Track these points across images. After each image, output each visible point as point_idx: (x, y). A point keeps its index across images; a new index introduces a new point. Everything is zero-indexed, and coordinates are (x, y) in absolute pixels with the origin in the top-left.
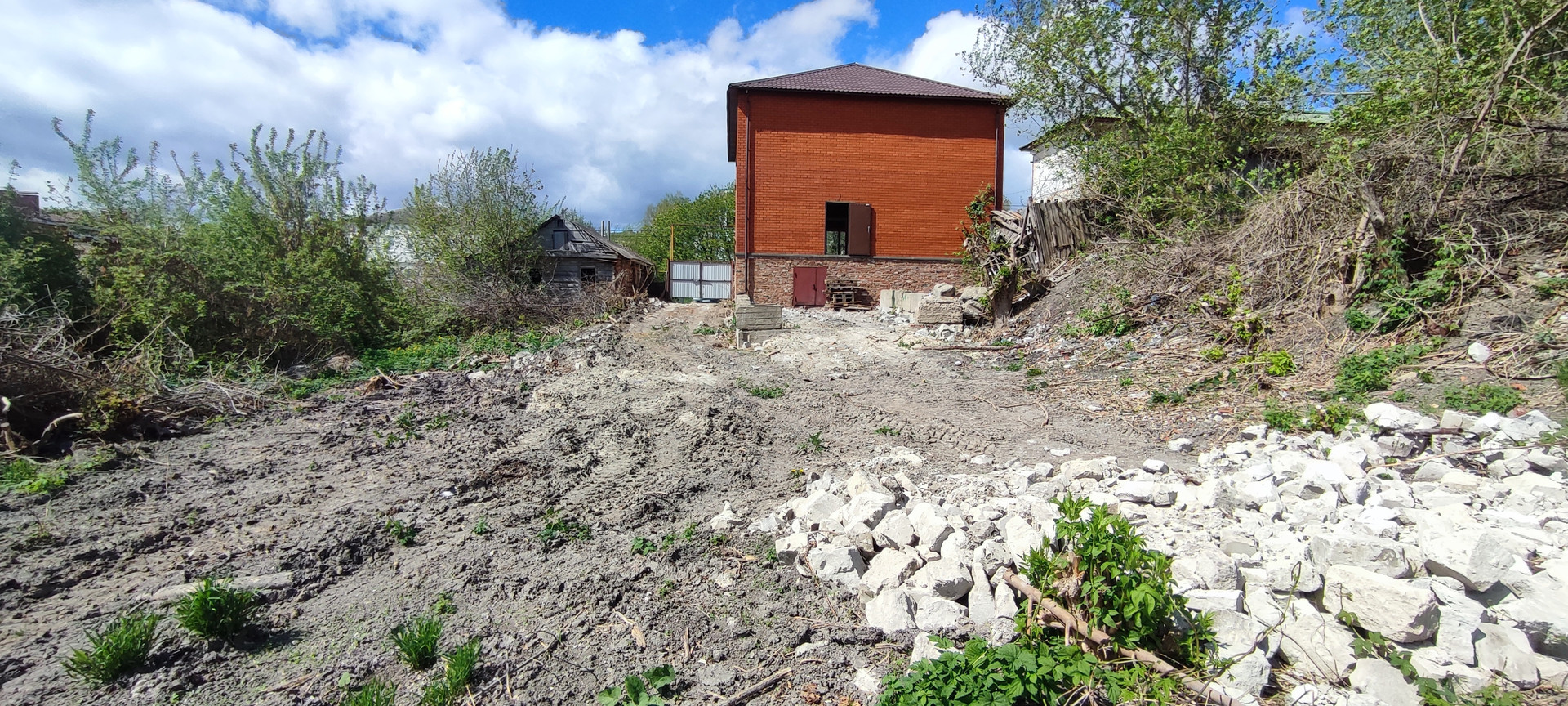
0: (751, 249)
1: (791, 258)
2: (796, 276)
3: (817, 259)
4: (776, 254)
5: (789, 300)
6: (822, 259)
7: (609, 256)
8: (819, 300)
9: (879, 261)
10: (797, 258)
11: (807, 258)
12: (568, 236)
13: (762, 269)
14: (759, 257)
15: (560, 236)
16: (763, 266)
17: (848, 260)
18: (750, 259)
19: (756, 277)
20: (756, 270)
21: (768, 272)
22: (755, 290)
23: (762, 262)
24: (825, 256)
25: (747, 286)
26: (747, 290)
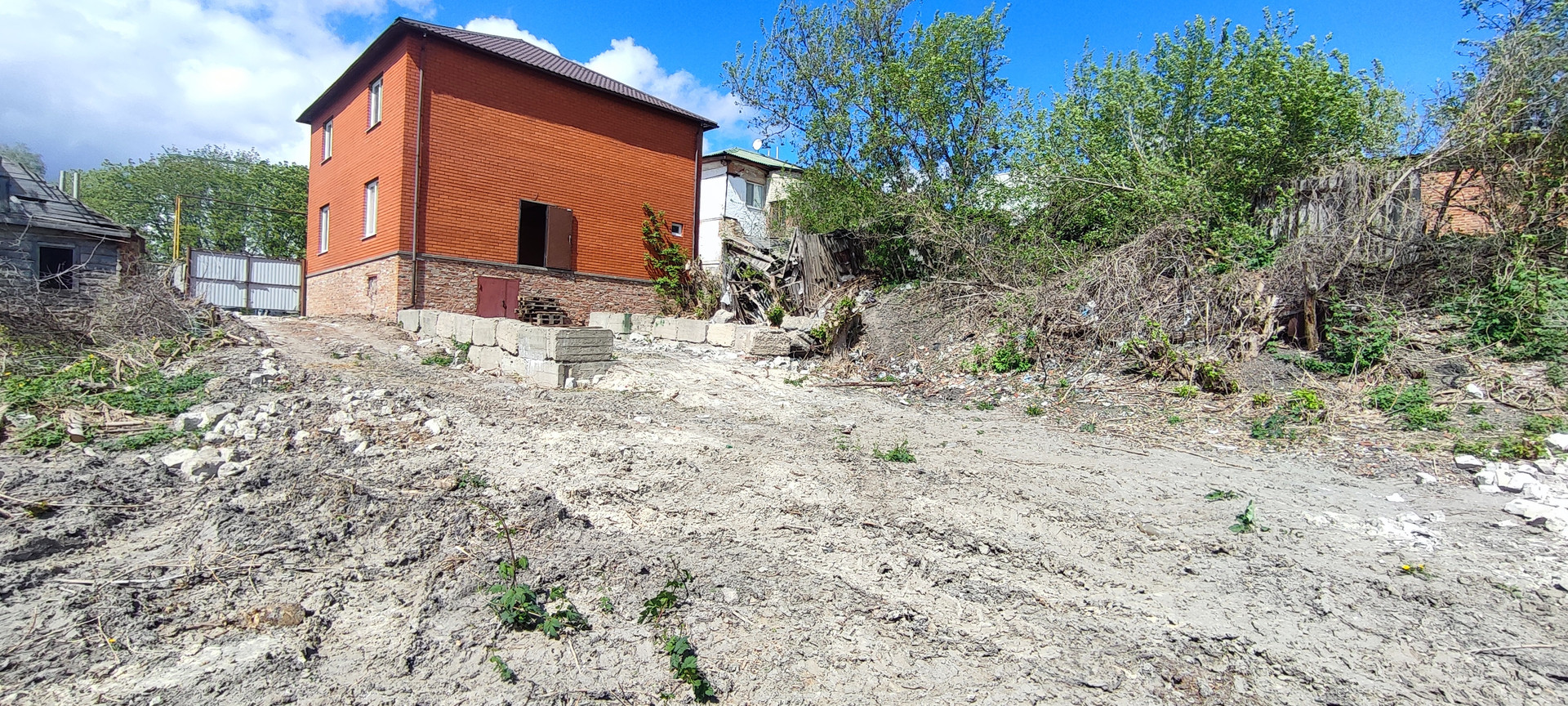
0: (421, 248)
1: (476, 265)
2: (480, 286)
3: (508, 269)
4: (456, 258)
6: (514, 270)
9: (578, 278)
10: (483, 265)
11: (496, 267)
13: (436, 276)
14: (431, 260)
16: (436, 272)
17: (544, 274)
18: (419, 261)
19: (426, 286)
20: (427, 277)
21: (443, 280)
22: (425, 303)
23: (437, 267)
24: (517, 266)
25: (414, 297)
26: (413, 302)
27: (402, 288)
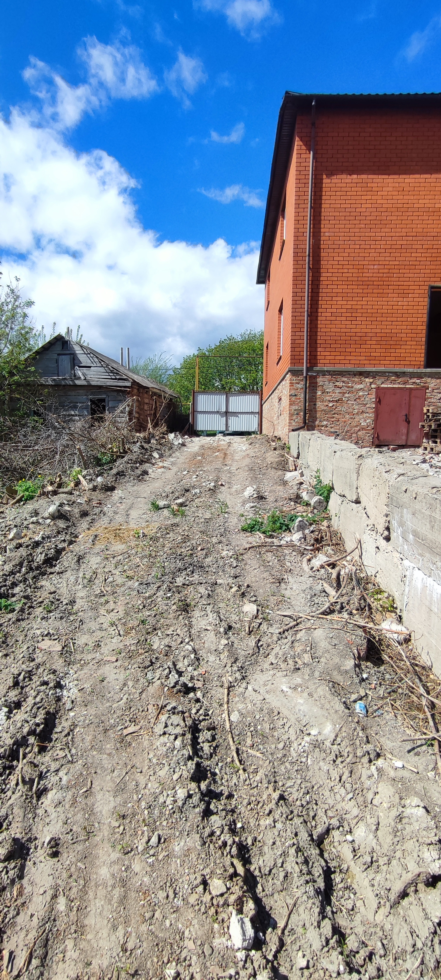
0: (313, 360)
1: (373, 375)
2: (379, 401)
3: (412, 375)
4: (350, 368)
5: (368, 438)
6: (420, 376)
7: (121, 383)
8: (413, 437)
10: (382, 374)
11: (397, 375)
12: (74, 361)
13: (329, 391)
14: (324, 373)
15: (65, 361)
16: (329, 387)
18: (311, 377)
19: (319, 404)
20: (319, 393)
21: (337, 396)
22: (317, 423)
23: (329, 381)
24: (424, 370)
25: (305, 416)
26: (305, 422)
27: (294, 407)
